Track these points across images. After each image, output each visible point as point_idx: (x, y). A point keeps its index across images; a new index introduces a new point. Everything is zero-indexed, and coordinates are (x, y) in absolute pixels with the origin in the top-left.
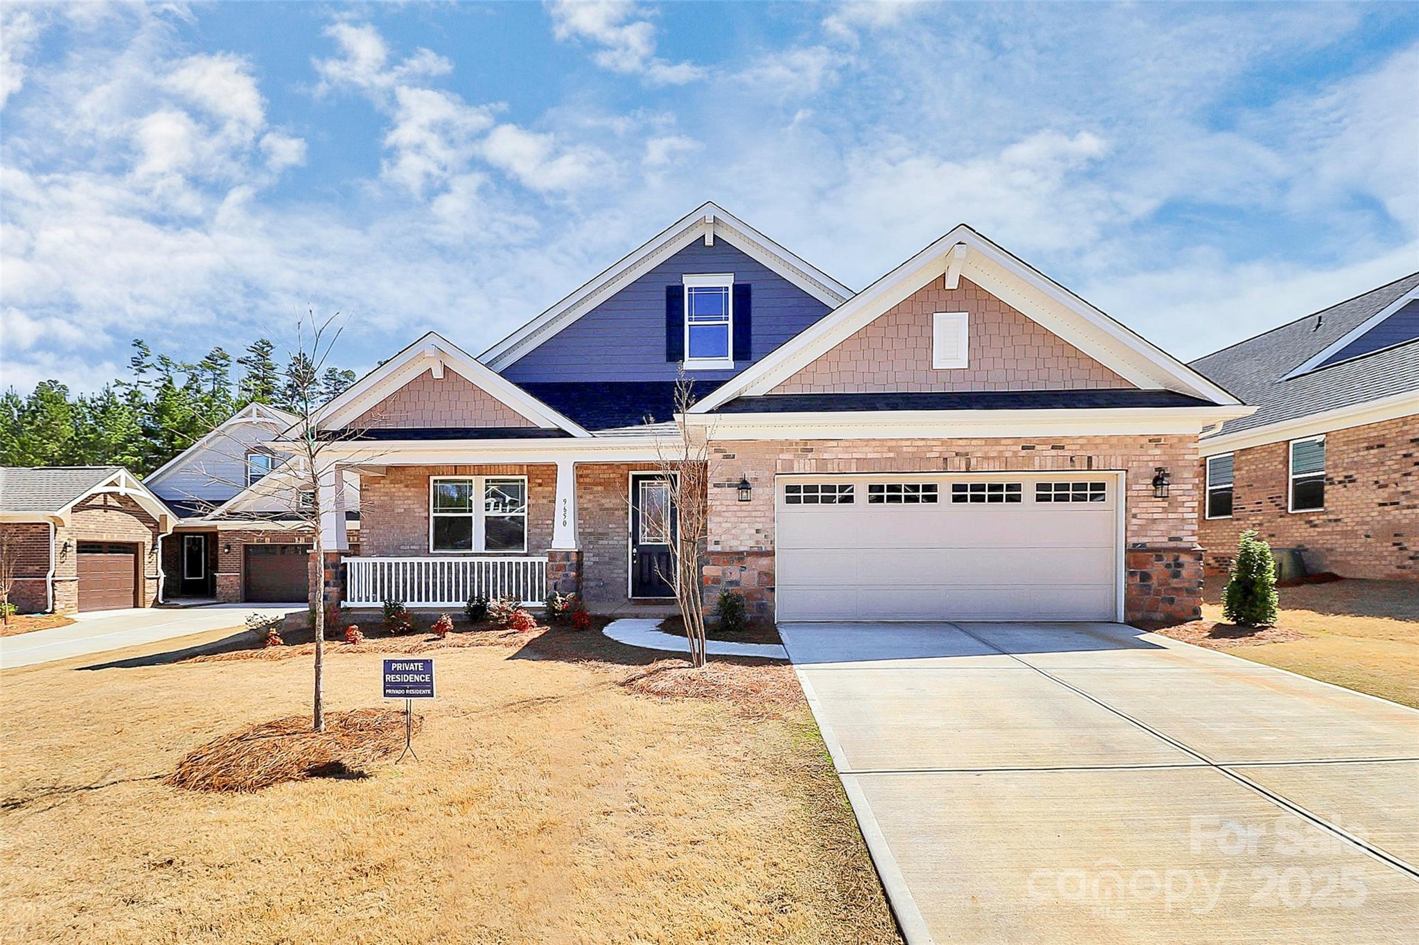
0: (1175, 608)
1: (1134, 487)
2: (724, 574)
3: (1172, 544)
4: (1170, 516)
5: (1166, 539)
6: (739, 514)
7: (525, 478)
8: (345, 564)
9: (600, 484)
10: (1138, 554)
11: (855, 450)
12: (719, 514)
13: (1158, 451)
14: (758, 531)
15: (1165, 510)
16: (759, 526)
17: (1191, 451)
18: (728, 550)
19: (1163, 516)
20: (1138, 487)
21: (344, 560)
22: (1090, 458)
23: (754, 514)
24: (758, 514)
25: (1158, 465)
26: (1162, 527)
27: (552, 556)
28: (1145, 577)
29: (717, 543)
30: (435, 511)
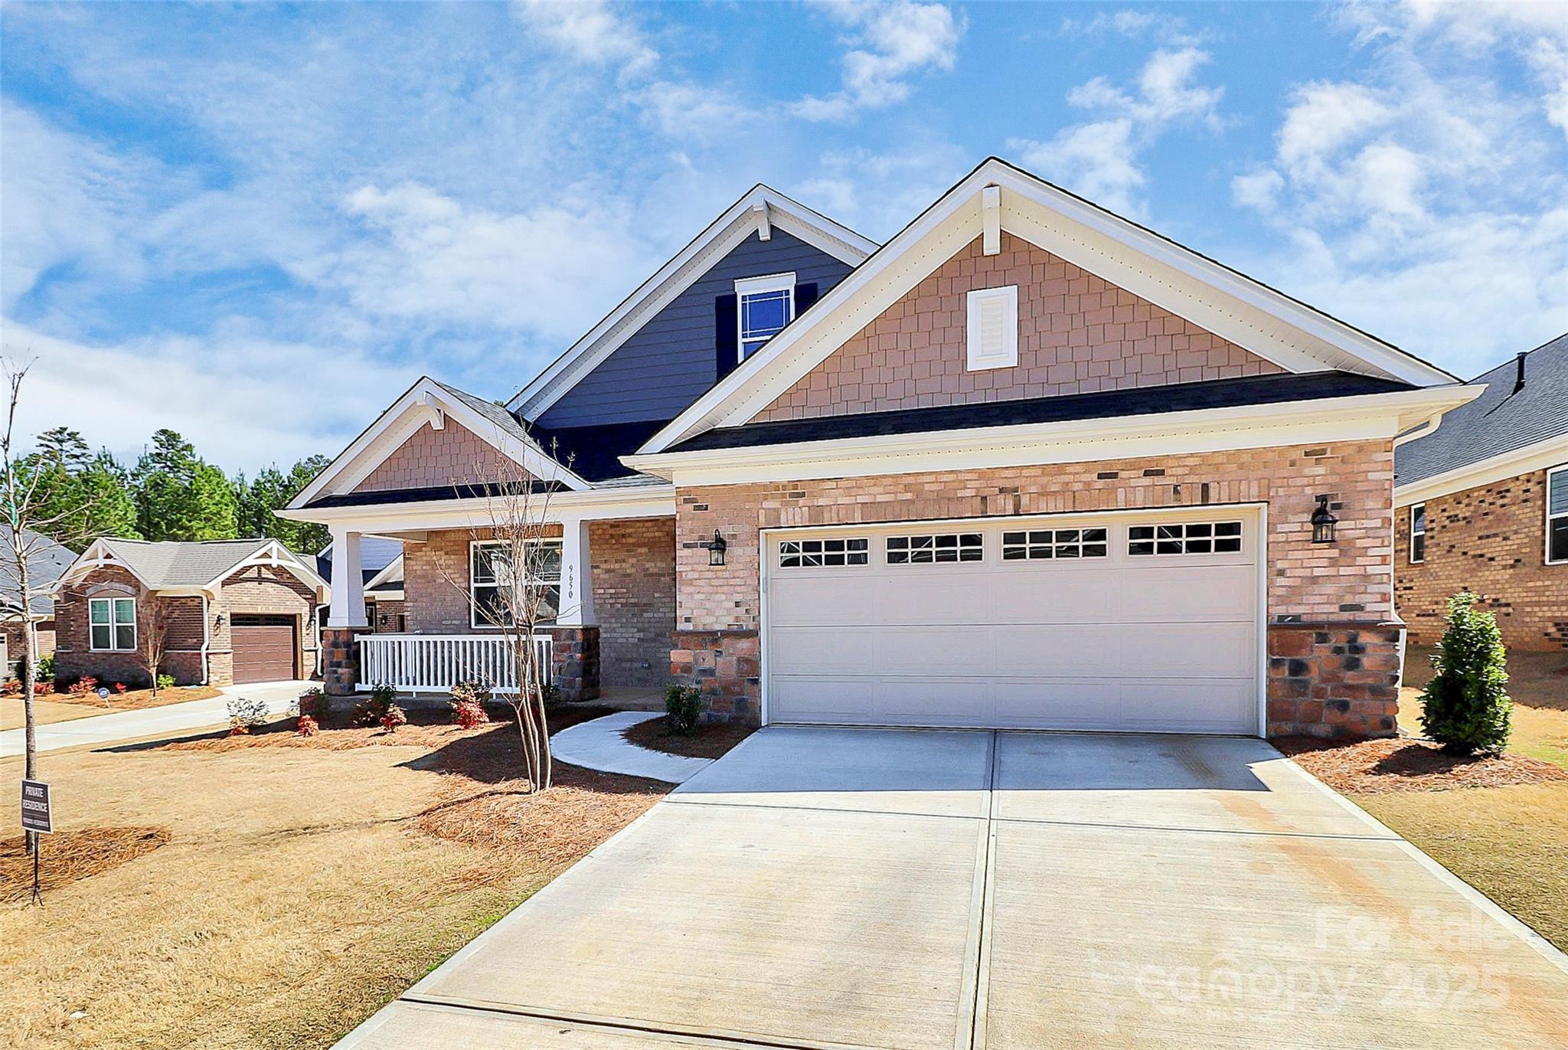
0: (1351, 717)
1: (1280, 528)
2: (696, 661)
3: (1346, 616)
4: (1343, 571)
5: (1335, 608)
6: (715, 582)
8: (359, 643)
9: (644, 545)
10: (1286, 631)
11: (860, 492)
12: (690, 582)
13: (1320, 470)
14: (737, 604)
15: (1333, 562)
16: (738, 598)
17: (1379, 466)
18: (701, 629)
19: (1332, 571)
20: (1286, 528)
21: (357, 638)
22: (1205, 487)
23: (732, 582)
24: (738, 581)
25: (1321, 491)
26: (1329, 589)
27: (556, 634)
28: (1298, 668)
29: (688, 620)
30: (476, 581)
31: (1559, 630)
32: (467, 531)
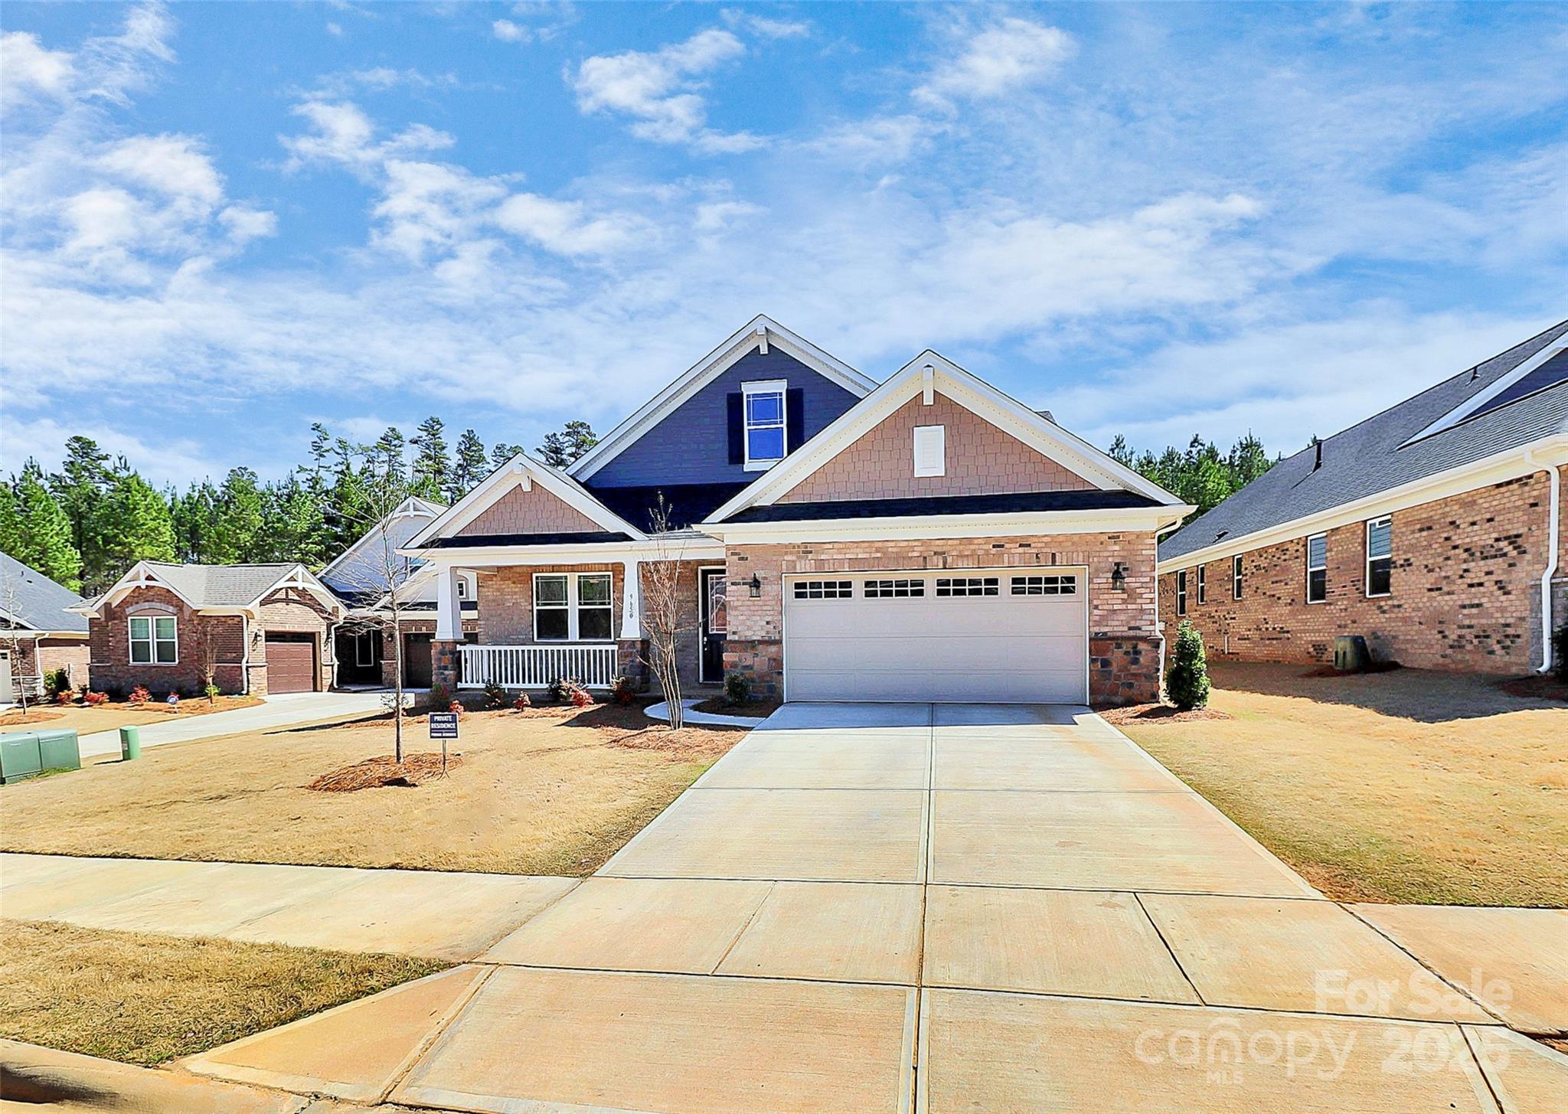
0: (1135, 691)
1: (1095, 581)
2: (740, 660)
3: (1132, 633)
4: (1129, 607)
5: (1126, 629)
6: (752, 608)
7: (611, 573)
8: (460, 652)
10: (1100, 642)
11: (848, 551)
12: (736, 608)
13: (1117, 548)
14: (768, 623)
15: (1124, 601)
16: (769, 619)
17: (1148, 547)
18: (743, 639)
19: (1124, 607)
20: (1099, 581)
21: (459, 648)
22: (1054, 555)
23: (765, 608)
24: (769, 608)
25: (1117, 561)
26: (1122, 617)
27: (621, 644)
28: (1106, 663)
29: (734, 633)
30: (538, 605)
31: (1315, 650)
32: (530, 566)
